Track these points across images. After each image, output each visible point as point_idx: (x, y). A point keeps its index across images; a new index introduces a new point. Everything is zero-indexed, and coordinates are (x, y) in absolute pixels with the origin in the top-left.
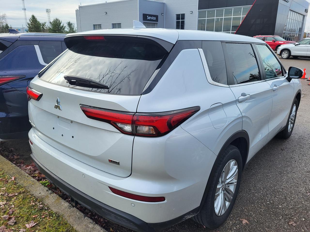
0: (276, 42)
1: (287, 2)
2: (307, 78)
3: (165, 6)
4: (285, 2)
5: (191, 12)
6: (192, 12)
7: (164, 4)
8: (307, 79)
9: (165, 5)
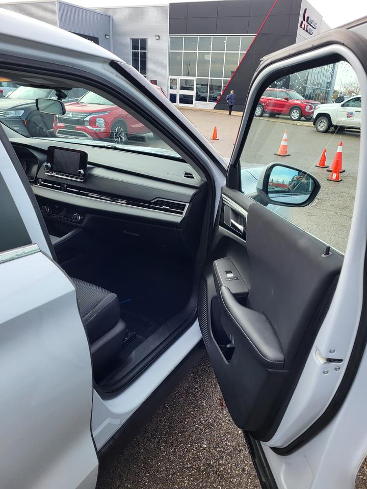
0: (290, 101)
1: (309, 33)
2: (328, 167)
3: (111, 21)
4: (307, 33)
5: (156, 36)
6: (158, 38)
7: (109, 16)
8: (327, 169)
9: (111, 19)
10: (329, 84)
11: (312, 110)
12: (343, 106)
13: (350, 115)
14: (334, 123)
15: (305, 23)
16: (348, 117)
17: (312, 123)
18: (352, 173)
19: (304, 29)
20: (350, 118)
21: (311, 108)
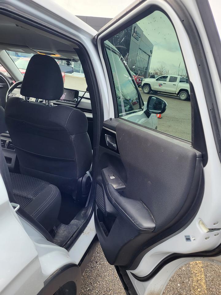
1: (137, 40)
10: (147, 68)
11: (140, 81)
12: (157, 80)
13: (160, 85)
14: (152, 89)
15: (135, 34)
16: (159, 86)
17: (141, 88)
18: (166, 114)
19: (134, 37)
20: (161, 87)
21: (140, 80)
